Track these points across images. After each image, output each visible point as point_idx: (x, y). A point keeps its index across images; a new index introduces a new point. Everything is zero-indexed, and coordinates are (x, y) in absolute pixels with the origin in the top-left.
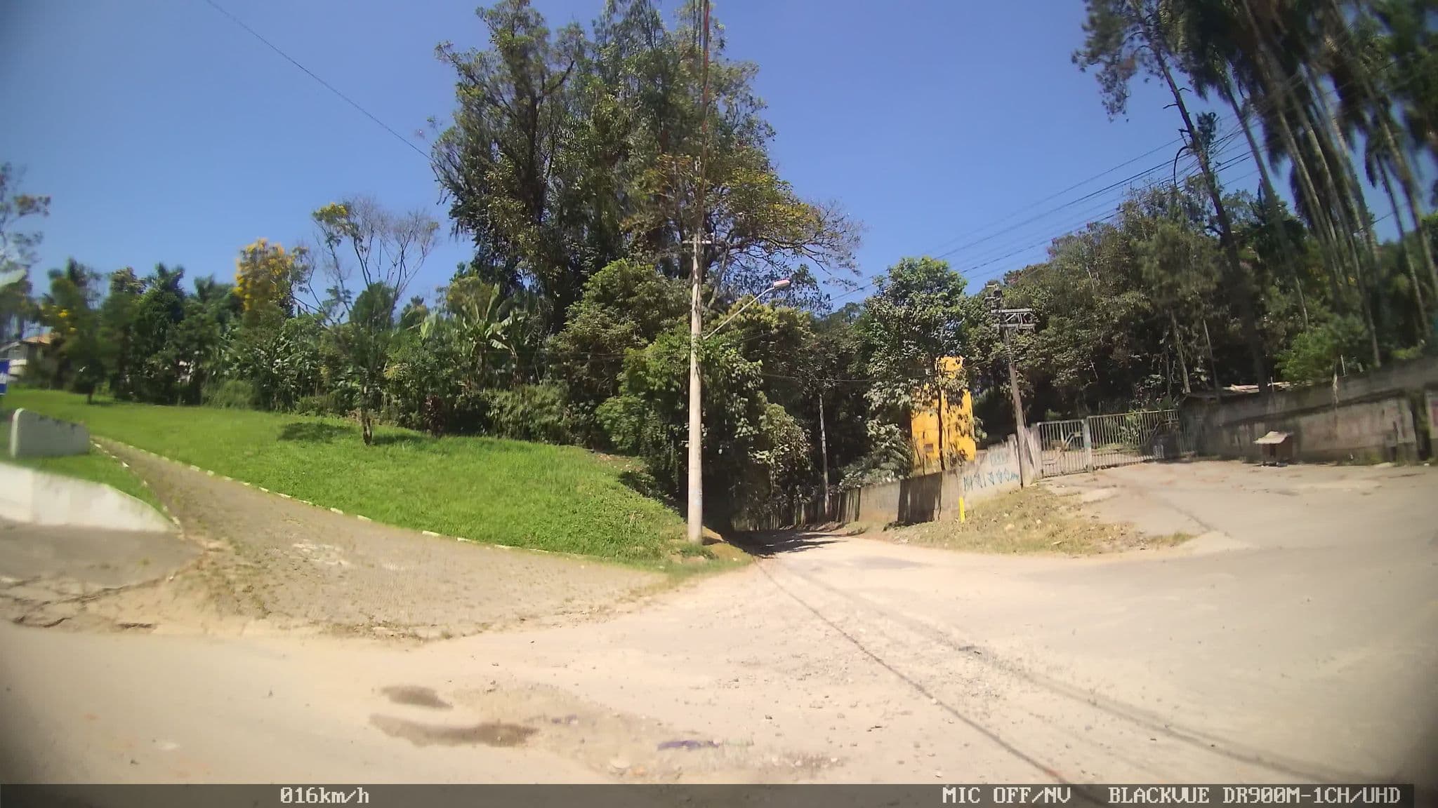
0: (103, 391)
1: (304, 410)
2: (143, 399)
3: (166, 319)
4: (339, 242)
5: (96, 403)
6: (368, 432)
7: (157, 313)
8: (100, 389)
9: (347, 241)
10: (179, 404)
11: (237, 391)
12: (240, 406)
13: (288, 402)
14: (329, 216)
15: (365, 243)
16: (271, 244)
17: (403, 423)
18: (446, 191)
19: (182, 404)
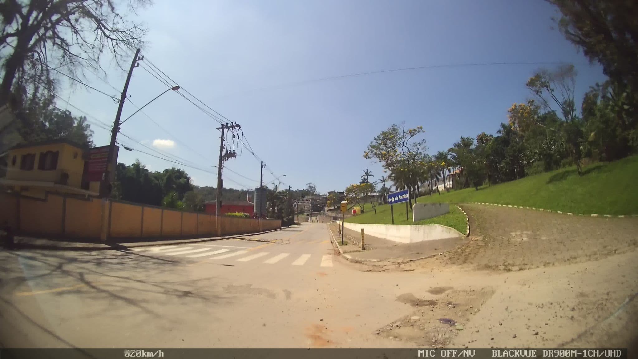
0: (486, 183)
1: (564, 166)
2: (503, 181)
3: (503, 147)
4: (541, 92)
5: (480, 189)
6: (580, 170)
7: (498, 146)
8: (485, 183)
9: (544, 90)
10: (518, 179)
11: (538, 166)
12: (541, 172)
13: (557, 164)
14: (531, 83)
15: (551, 88)
16: (517, 105)
17: (601, 160)
18: (577, 46)
19: (519, 179)
